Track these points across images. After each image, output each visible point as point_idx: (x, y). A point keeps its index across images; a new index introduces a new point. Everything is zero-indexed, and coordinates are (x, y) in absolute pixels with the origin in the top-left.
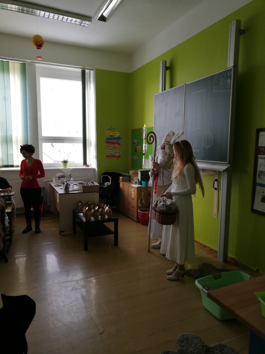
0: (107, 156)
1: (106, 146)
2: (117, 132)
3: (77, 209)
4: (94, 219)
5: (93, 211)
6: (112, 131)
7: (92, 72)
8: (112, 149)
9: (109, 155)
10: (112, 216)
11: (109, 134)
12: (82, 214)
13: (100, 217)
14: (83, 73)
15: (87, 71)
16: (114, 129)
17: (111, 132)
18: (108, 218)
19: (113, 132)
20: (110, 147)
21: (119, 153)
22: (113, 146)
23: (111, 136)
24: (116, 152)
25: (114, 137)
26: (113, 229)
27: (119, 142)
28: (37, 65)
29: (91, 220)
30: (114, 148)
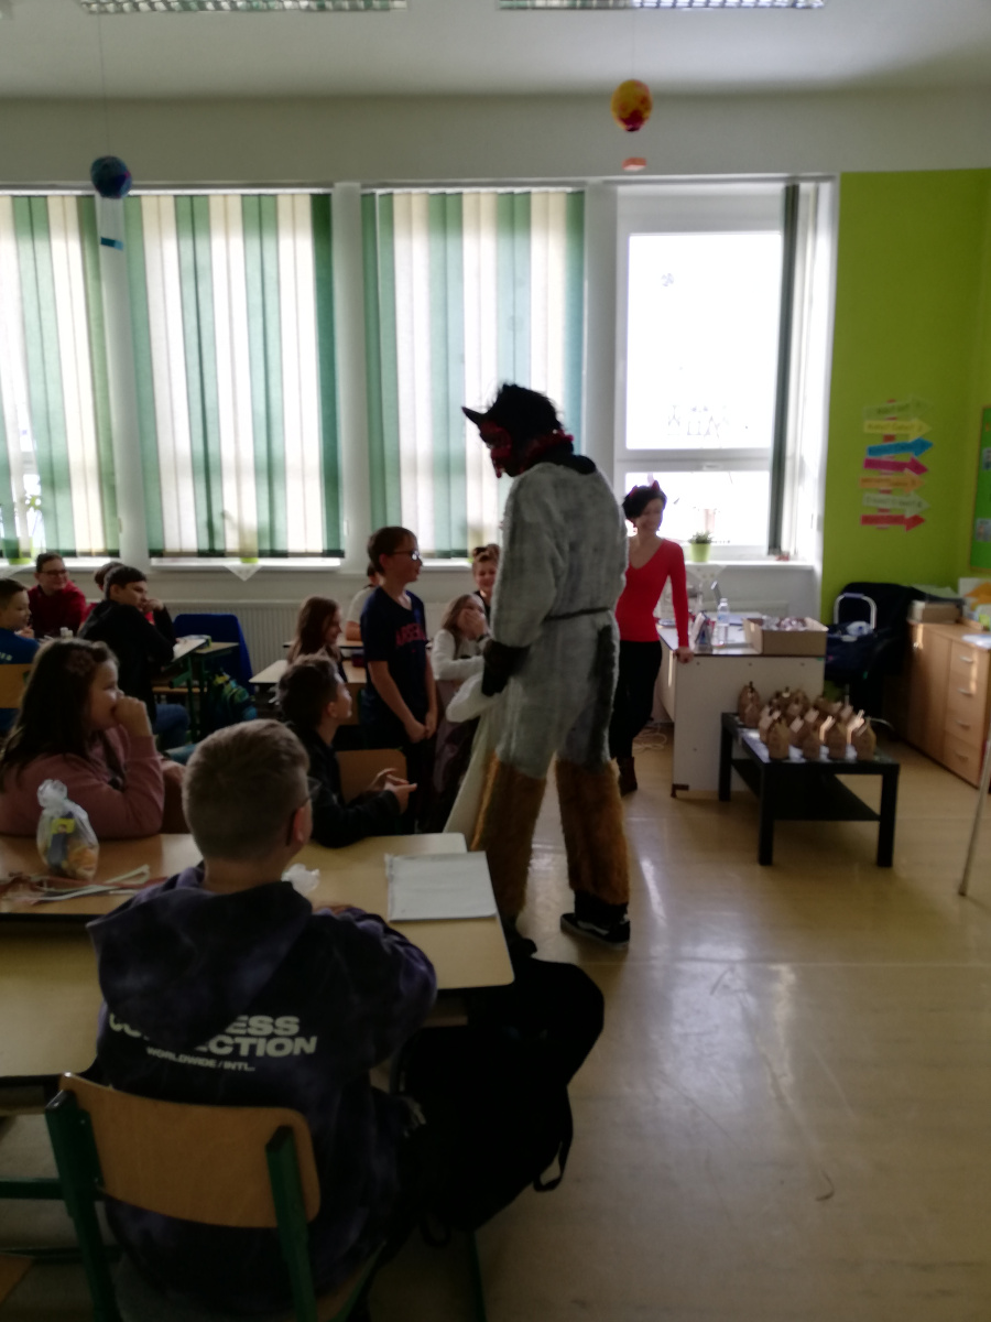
0: (867, 520)
1: (865, 481)
2: (915, 422)
3: (737, 714)
4: (803, 756)
5: (797, 725)
6: (894, 419)
7: (826, 189)
8: (888, 492)
9: (874, 513)
10: (875, 754)
11: (879, 431)
12: (754, 735)
13: (824, 750)
14: (792, 198)
15: (805, 188)
16: (901, 409)
17: (892, 422)
18: (858, 758)
19: (899, 423)
20: (879, 481)
21: (919, 505)
22: (894, 476)
23: (889, 438)
24: (903, 503)
25: (899, 441)
26: (874, 804)
27: (923, 459)
28: (622, 189)
29: (788, 758)
30: (897, 484)
